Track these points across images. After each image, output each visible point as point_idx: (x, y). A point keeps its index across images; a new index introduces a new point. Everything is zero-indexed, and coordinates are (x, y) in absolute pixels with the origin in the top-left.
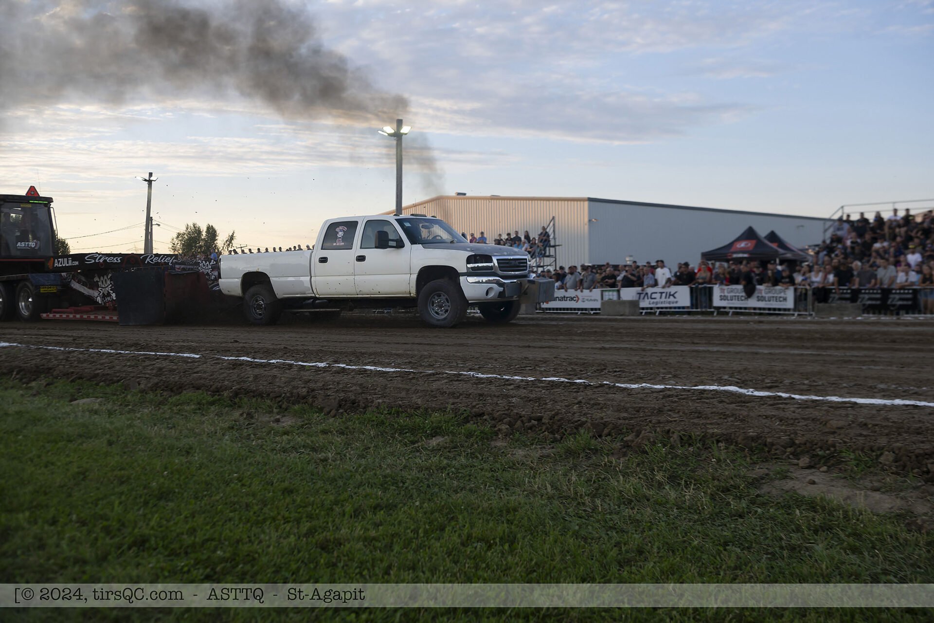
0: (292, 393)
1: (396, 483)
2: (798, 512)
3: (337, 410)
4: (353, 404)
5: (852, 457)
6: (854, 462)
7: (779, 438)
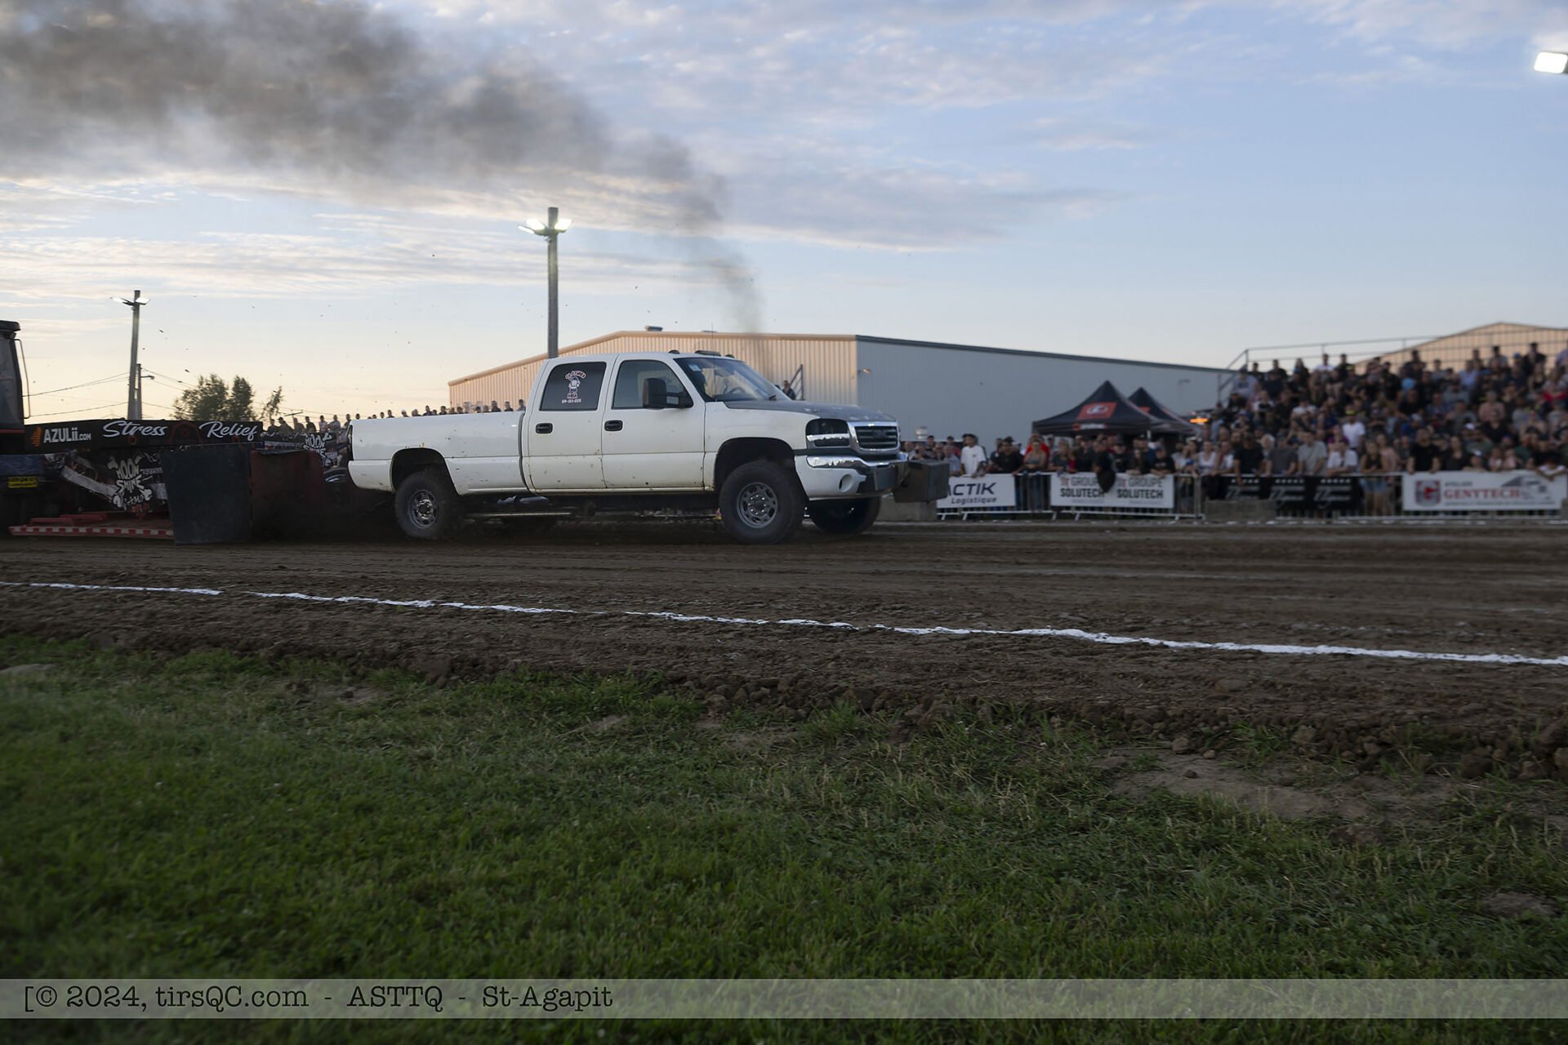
0: (373, 650)
1: (543, 792)
2: (1169, 820)
3: (448, 676)
4: (475, 666)
5: (1252, 734)
6: (1255, 743)
7: (1143, 707)
